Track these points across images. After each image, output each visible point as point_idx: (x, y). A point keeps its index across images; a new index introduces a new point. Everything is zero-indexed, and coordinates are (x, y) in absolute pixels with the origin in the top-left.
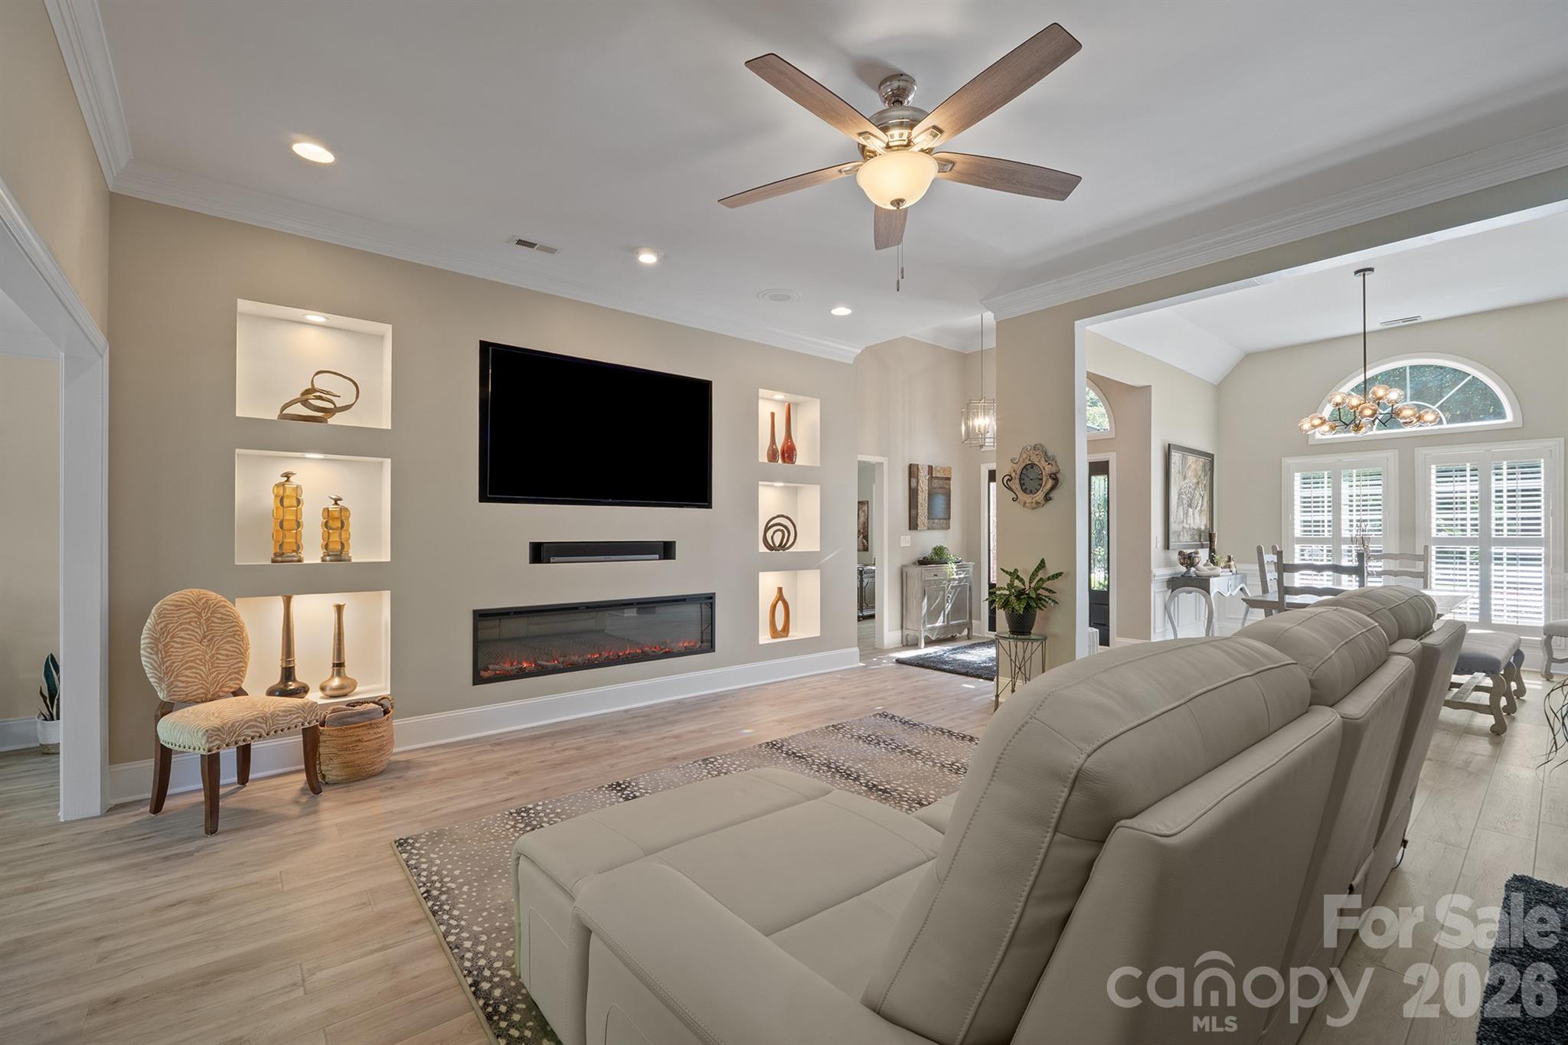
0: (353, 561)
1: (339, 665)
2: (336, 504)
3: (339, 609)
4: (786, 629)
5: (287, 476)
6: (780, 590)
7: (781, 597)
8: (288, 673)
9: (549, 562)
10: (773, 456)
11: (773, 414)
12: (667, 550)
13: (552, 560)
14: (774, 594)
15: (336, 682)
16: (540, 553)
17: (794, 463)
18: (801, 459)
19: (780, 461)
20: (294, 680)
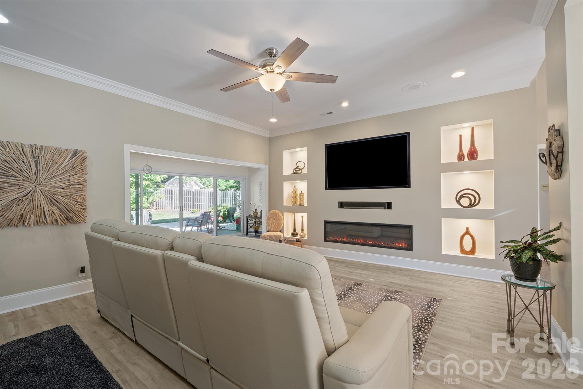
0: (305, 205)
1: (302, 230)
2: (301, 192)
3: (302, 217)
4: (473, 251)
5: (295, 186)
6: (467, 229)
7: (467, 232)
8: (295, 230)
9: (344, 208)
10: (461, 157)
11: (461, 136)
12: (388, 206)
13: (345, 207)
14: (464, 231)
15: (302, 234)
16: (342, 205)
17: (476, 159)
18: (480, 157)
19: (466, 159)
20: (296, 231)
